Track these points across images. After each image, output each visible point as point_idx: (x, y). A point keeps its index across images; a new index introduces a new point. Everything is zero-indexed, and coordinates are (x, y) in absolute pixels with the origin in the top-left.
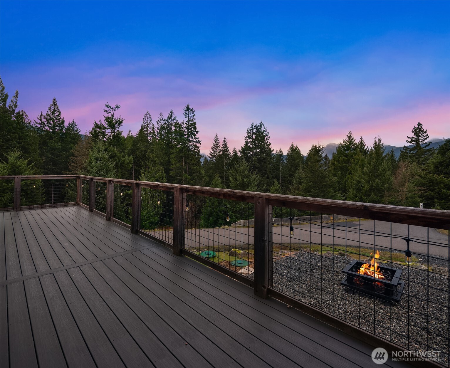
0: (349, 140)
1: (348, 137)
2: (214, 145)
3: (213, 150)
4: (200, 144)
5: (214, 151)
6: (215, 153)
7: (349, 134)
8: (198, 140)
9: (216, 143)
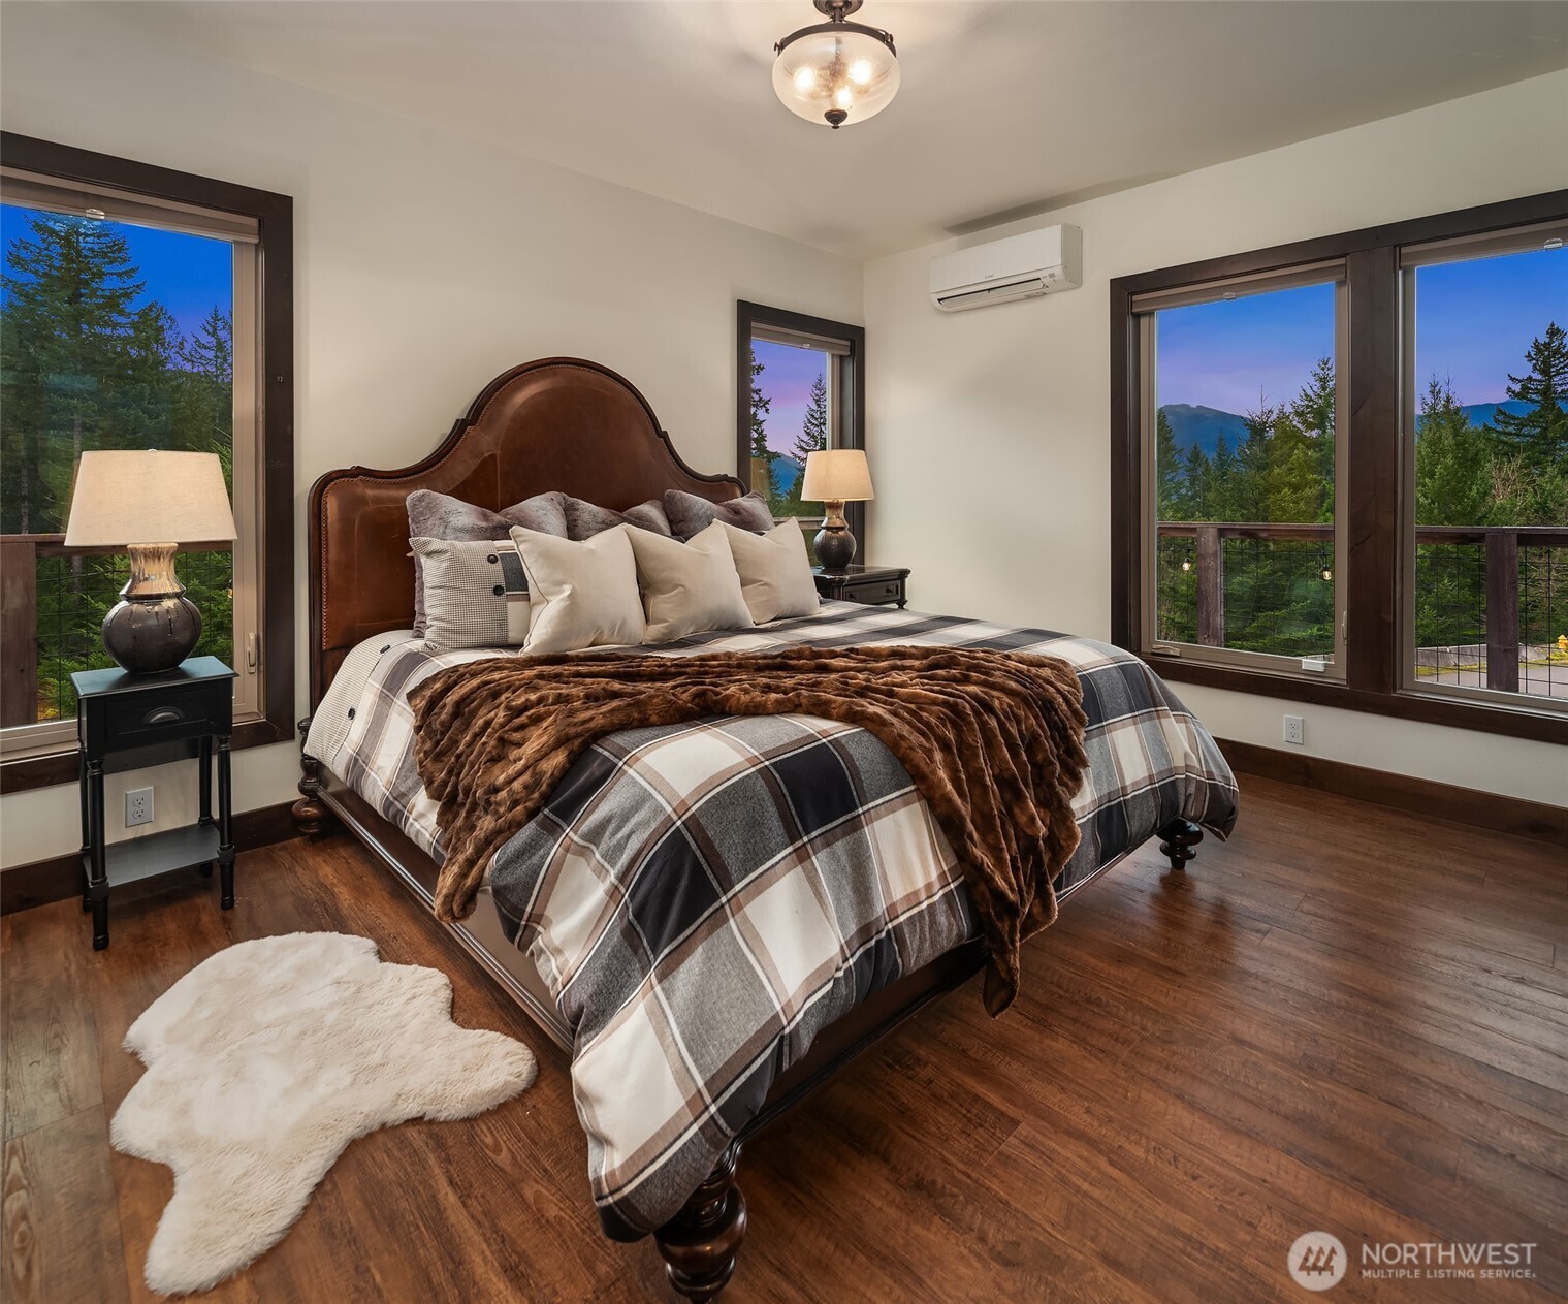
0: (1324, 389)
1: (1321, 380)
2: (813, 416)
3: (808, 434)
4: (767, 410)
5: (813, 436)
6: (816, 441)
7: (1323, 369)
8: (761, 399)
9: (819, 406)
